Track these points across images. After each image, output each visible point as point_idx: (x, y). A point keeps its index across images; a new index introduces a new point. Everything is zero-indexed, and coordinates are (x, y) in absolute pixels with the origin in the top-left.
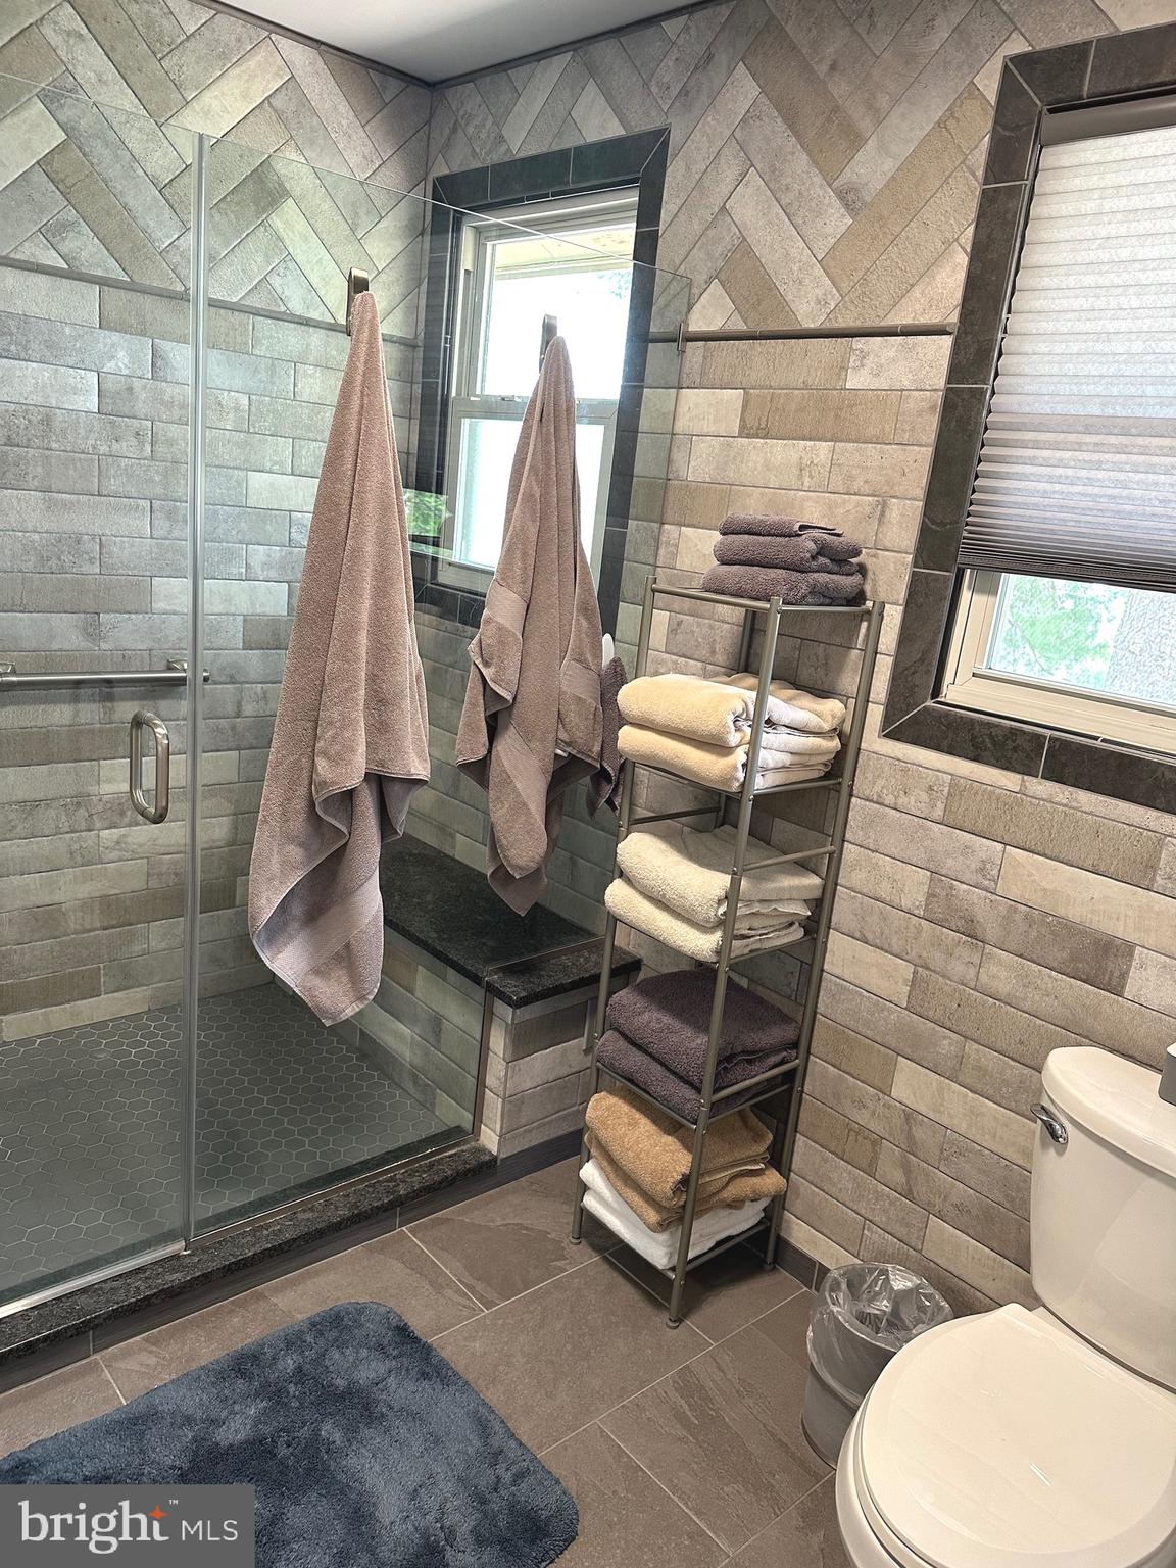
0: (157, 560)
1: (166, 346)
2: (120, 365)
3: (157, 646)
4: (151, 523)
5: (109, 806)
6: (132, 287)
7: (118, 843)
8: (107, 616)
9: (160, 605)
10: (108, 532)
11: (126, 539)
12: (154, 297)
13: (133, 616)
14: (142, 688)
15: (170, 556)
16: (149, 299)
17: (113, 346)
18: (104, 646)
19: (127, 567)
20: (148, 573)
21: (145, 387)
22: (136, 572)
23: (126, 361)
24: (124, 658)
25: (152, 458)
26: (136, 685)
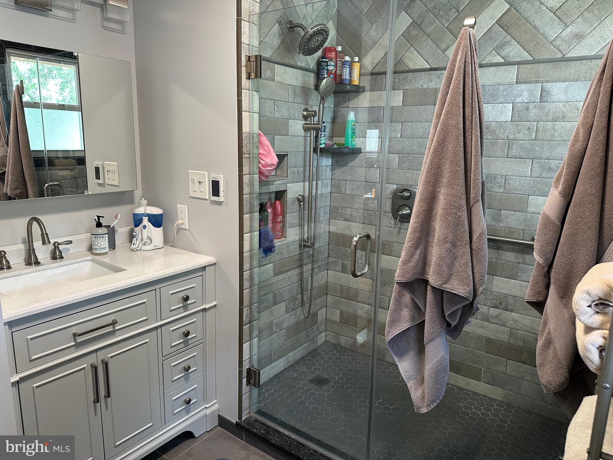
0: (532, 187)
1: (548, 85)
2: (524, 98)
3: (527, 228)
4: (531, 170)
5: (495, 297)
6: (535, 62)
7: (497, 316)
8: (504, 212)
9: (531, 209)
10: (509, 174)
11: (517, 177)
12: (545, 64)
13: (517, 213)
14: (517, 247)
15: (539, 186)
16: (542, 65)
17: (521, 91)
18: (501, 225)
19: (516, 190)
20: (527, 194)
21: (535, 107)
22: (521, 192)
23: (527, 96)
24: (511, 231)
25: (536, 140)
26: (516, 245)
